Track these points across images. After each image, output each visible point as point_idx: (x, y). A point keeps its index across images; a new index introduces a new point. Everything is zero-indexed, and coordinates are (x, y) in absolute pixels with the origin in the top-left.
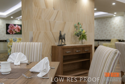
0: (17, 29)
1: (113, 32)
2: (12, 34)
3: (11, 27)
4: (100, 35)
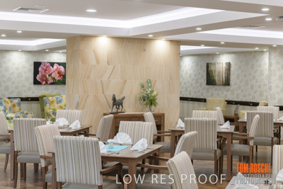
0: (56, 72)
1: (265, 85)
2: (47, 83)
3: (43, 69)
4: (242, 91)
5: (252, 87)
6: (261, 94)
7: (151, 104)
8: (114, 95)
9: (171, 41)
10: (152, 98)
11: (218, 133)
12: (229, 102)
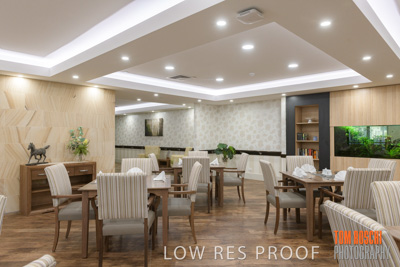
5: (180, 137)
6: (187, 142)
7: (81, 152)
8: (31, 144)
9: (105, 89)
10: (81, 146)
11: (149, 190)
12: (162, 149)
